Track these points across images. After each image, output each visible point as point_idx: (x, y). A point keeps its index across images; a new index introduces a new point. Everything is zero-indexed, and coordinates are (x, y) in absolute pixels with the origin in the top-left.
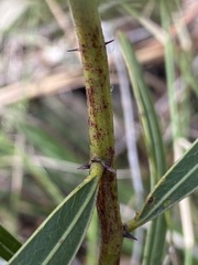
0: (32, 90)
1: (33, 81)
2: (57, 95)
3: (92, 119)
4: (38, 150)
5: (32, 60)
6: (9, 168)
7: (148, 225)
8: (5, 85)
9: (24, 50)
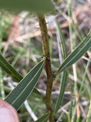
0: (32, 35)
1: (32, 32)
2: (39, 36)
3: (43, 44)
4: (34, 53)
5: (32, 26)
6: (26, 58)
7: (62, 73)
8: (24, 34)
9: (30, 23)
